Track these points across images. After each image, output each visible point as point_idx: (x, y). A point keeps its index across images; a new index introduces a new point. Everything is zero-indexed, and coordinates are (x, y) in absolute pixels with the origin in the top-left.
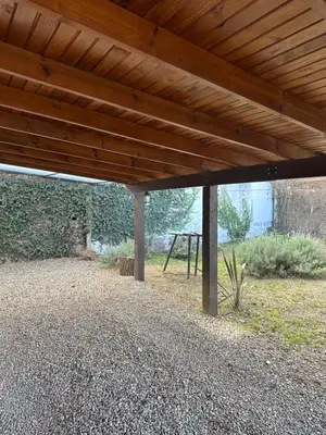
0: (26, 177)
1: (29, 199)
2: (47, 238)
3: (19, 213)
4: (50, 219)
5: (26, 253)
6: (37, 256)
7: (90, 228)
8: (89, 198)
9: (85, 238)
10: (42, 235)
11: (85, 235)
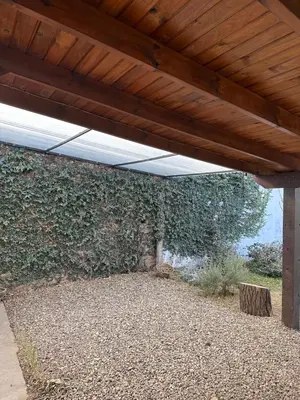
0: (91, 166)
1: (95, 196)
2: (113, 247)
3: (82, 214)
4: (117, 222)
5: (87, 269)
6: (101, 272)
7: (162, 234)
8: (161, 196)
9: (155, 248)
10: (107, 243)
11: (155, 242)
